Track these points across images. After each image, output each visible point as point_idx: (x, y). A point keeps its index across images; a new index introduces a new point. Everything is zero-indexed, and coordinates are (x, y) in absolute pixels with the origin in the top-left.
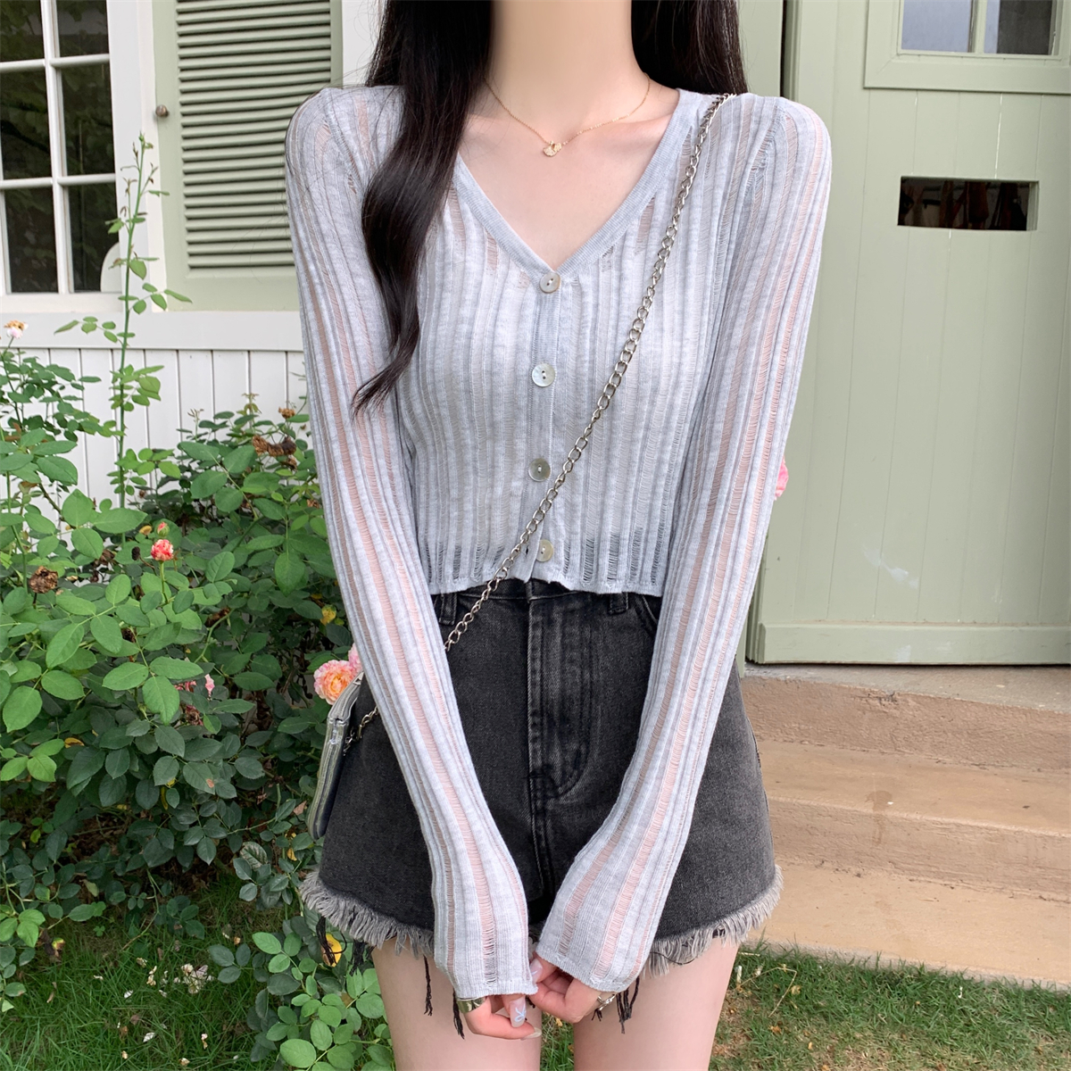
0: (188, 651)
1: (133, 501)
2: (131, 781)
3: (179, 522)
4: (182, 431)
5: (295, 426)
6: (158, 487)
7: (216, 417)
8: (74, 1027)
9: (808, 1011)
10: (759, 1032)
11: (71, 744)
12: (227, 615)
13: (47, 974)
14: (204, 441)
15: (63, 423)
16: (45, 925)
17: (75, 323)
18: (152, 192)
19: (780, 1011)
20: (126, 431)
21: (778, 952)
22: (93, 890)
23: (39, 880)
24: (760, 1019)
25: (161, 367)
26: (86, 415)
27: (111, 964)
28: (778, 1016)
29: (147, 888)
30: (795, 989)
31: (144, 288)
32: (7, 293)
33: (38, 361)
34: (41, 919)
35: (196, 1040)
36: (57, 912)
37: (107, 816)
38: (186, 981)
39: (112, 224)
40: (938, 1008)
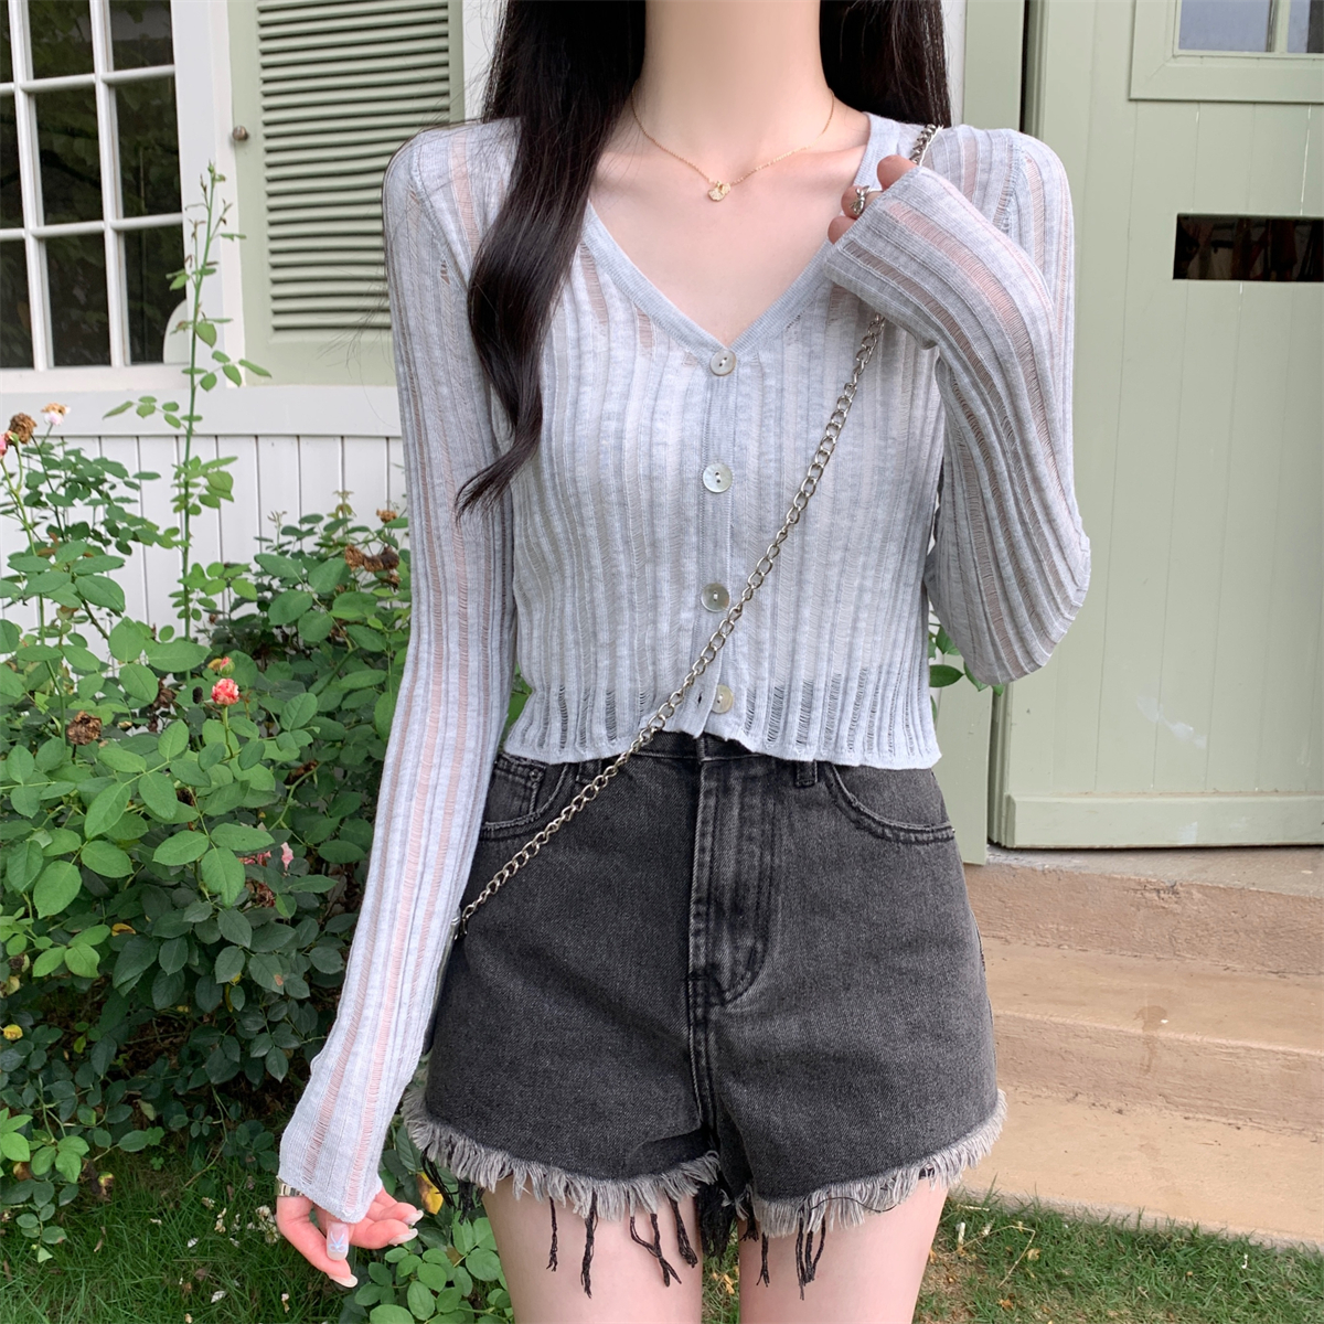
0: (262, 815)
1: (202, 627)
2: (190, 977)
3: (256, 655)
4: (261, 539)
5: (398, 534)
6: (232, 609)
7: (303, 521)
8: (127, 1283)
9: (1048, 1281)
10: (984, 1306)
11: (120, 931)
12: (314, 769)
13: (96, 1216)
14: (287, 552)
15: (114, 531)
16: (90, 1155)
17: (129, 404)
18: (224, 236)
19: (1013, 1281)
20: (191, 541)
21: (1013, 1207)
22: (149, 1111)
23: (83, 1099)
24: (986, 1290)
25: (234, 459)
26: (142, 521)
27: (172, 1205)
28: (1009, 1287)
29: (212, 1111)
30: (1032, 1254)
31: (213, 357)
32: (49, 367)
33: (83, 454)
34: (83, 1147)
35: (275, 1301)
36: (104, 1139)
37: (165, 1020)
38: (263, 1227)
39: (175, 278)
40: (1215, 1280)
